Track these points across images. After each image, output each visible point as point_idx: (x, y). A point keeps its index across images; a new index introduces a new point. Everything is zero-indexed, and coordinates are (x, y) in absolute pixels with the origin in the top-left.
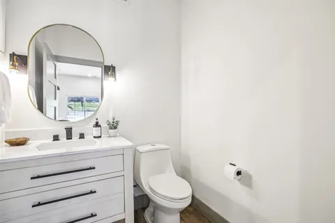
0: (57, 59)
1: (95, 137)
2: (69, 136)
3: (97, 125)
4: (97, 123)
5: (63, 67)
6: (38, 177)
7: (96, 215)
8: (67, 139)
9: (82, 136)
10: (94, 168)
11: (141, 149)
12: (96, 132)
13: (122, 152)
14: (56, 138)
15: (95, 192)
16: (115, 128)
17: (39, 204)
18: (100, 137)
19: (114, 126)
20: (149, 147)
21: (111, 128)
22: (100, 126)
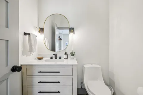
0: (59, 28)
1: (65, 59)
2: (56, 58)
3: (66, 54)
4: (66, 53)
5: (60, 31)
6: (40, 72)
7: (60, 93)
8: (55, 58)
9: (60, 58)
10: (59, 72)
11: (85, 66)
12: (65, 56)
13: (72, 67)
14: (52, 58)
15: (59, 83)
16: (74, 55)
17: (40, 82)
18: (67, 59)
19: (73, 54)
20: (90, 66)
21: (72, 55)
22: (67, 54)
